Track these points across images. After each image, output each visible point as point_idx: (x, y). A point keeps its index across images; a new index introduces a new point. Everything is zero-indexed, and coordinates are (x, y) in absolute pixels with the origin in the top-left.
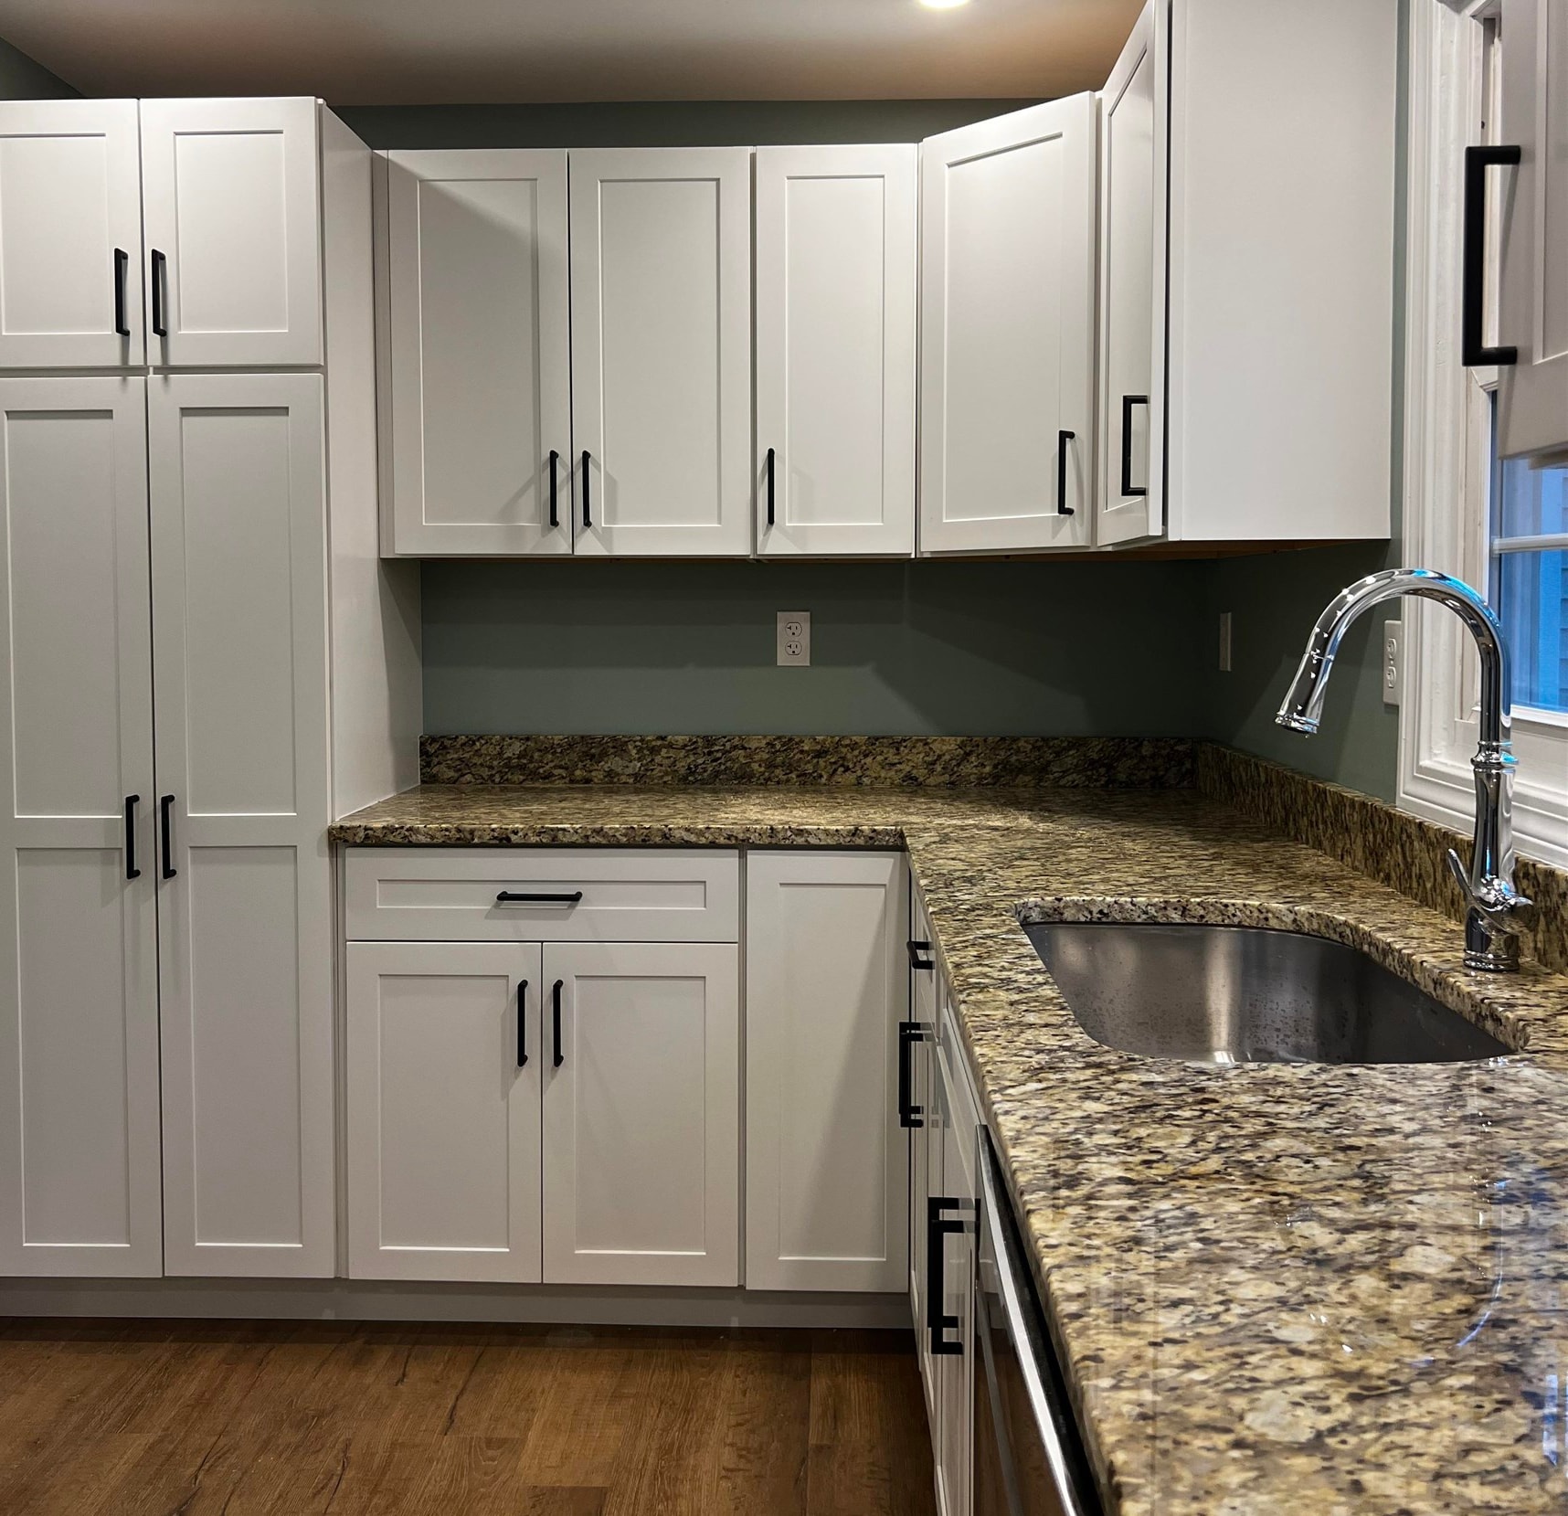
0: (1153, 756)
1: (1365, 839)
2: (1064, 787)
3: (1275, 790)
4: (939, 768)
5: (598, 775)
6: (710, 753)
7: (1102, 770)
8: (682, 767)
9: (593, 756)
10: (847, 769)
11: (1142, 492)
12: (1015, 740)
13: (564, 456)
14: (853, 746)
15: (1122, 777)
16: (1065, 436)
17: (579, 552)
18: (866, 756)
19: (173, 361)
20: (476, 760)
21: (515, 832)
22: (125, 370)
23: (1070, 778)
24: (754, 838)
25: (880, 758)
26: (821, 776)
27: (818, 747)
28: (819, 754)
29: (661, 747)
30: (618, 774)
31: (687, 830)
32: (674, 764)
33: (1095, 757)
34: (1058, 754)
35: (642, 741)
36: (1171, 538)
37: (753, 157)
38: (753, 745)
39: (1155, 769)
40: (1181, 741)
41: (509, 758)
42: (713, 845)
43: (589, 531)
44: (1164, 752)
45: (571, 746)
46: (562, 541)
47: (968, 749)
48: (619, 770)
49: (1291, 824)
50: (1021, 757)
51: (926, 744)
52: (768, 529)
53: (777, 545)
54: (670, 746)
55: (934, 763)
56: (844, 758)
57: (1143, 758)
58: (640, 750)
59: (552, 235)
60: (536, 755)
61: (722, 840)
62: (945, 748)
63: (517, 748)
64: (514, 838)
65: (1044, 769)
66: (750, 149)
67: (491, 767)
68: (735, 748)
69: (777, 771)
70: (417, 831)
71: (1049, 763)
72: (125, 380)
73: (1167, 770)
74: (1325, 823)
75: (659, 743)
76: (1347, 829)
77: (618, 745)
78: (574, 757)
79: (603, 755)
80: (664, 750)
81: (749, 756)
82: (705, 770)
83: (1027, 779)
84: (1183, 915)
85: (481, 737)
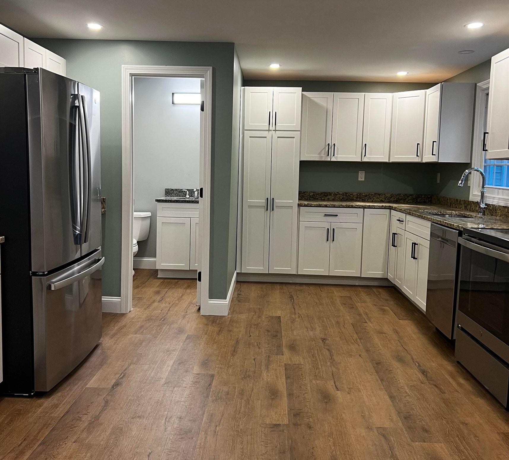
0: (424, 198)
1: (464, 205)
2: (409, 202)
3: (449, 200)
4: (387, 199)
5: (326, 199)
6: (346, 196)
7: (415, 200)
8: (341, 198)
9: (325, 196)
10: (370, 199)
11: (435, 155)
12: (400, 194)
13: (330, 144)
14: (372, 195)
15: (419, 201)
16: (418, 144)
17: (331, 160)
18: (374, 197)
19: (277, 129)
20: (305, 196)
21: (328, 205)
22: (269, 130)
23: (410, 201)
24: (366, 207)
25: (376, 197)
26: (366, 200)
27: (366, 195)
28: (366, 196)
29: (338, 194)
30: (330, 199)
31: (356, 205)
32: (340, 197)
33: (414, 197)
34: (408, 197)
35: (334, 193)
36: (439, 162)
37: (365, 94)
38: (354, 194)
39: (424, 200)
40: (429, 195)
41: (311, 196)
42: (360, 208)
43: (334, 157)
44: (426, 197)
45: (322, 194)
46: (329, 158)
47: (392, 196)
48: (330, 198)
49: (451, 205)
50: (401, 197)
51: (385, 195)
52: (364, 157)
53: (365, 160)
54: (339, 194)
55: (386, 198)
56: (370, 197)
57: (422, 198)
58: (334, 195)
59: (330, 107)
60: (316, 195)
61: (361, 207)
62: (388, 195)
63: (312, 194)
64: (328, 206)
65: (405, 199)
66: (364, 93)
67: (307, 197)
68: (351, 195)
69: (358, 199)
70: (313, 204)
71: (406, 198)
72: (269, 132)
73: (426, 200)
74: (458, 204)
75: (337, 193)
76: (461, 204)
77: (330, 194)
78: (322, 195)
79: (327, 195)
80: (338, 195)
81: (353, 196)
82: (345, 198)
83: (402, 201)
84: (440, 213)
85: (306, 192)
